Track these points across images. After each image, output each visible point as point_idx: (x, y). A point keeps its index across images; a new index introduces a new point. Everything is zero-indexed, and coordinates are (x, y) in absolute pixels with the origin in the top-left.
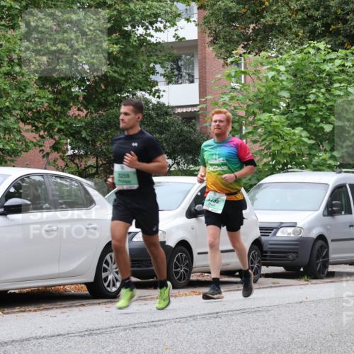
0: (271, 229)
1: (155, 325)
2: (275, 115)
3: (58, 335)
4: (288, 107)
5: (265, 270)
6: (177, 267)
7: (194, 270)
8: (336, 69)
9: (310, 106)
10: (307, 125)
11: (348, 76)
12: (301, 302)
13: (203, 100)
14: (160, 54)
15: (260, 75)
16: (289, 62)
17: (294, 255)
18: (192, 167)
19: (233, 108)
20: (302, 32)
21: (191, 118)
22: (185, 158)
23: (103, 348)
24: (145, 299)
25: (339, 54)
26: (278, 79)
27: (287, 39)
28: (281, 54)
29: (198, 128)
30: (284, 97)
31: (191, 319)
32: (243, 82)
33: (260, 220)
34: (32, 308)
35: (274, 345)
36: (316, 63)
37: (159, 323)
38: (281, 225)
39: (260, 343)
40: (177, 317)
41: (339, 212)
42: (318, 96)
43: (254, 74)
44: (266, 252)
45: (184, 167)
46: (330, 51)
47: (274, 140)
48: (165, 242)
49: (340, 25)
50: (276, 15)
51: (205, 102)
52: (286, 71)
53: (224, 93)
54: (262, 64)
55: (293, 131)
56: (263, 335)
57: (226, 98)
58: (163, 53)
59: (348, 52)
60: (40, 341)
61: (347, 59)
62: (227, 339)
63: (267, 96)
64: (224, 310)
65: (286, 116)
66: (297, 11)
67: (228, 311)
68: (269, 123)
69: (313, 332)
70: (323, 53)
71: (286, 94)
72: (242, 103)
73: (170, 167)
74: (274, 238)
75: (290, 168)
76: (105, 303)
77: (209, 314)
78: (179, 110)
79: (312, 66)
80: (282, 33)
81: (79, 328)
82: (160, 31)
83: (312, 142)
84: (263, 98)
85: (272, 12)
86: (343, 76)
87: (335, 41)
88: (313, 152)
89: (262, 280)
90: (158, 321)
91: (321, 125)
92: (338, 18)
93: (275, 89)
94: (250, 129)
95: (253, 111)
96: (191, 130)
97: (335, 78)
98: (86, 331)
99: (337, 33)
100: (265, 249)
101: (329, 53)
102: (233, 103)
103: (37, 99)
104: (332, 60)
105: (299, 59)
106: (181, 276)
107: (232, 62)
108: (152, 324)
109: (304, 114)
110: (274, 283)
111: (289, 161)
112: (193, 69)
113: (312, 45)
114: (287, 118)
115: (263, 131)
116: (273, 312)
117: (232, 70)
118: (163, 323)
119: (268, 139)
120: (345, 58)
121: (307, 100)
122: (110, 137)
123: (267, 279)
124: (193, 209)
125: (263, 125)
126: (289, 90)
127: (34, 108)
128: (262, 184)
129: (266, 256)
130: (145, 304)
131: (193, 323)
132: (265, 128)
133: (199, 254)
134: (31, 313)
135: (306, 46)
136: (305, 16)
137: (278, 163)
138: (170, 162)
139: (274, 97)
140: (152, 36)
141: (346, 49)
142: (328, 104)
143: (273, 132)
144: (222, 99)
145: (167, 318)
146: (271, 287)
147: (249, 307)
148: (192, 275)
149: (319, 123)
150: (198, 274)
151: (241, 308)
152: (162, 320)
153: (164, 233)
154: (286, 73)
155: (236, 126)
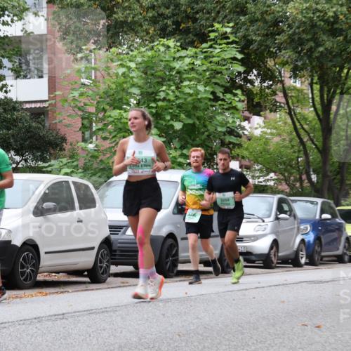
0: (121, 227)
2: (125, 112)
4: (138, 104)
5: (114, 269)
6: (23, 267)
7: (40, 270)
8: (186, 68)
9: (160, 103)
10: (157, 123)
11: (197, 73)
12: (149, 302)
13: (52, 96)
14: (8, 48)
15: (110, 71)
16: (139, 60)
18: (41, 164)
20: (153, 29)
21: (39, 113)
22: (33, 155)
25: (188, 52)
26: (128, 76)
27: (138, 36)
28: (132, 51)
29: (47, 125)
30: (135, 94)
31: (36, 321)
32: (93, 78)
33: (109, 219)
35: (120, 347)
36: (166, 61)
37: (2, 325)
39: (106, 344)
40: (22, 319)
42: (168, 94)
43: (105, 70)
44: (115, 251)
45: (33, 164)
46: (180, 49)
48: (10, 241)
49: (190, 24)
50: (128, 12)
51: (54, 98)
52: (136, 68)
53: (73, 89)
54: (112, 60)
56: (109, 337)
57: (76, 94)
58: (11, 47)
59: (198, 50)
61: (197, 57)
62: (72, 341)
63: (117, 92)
64: (70, 311)
66: (148, 9)
67: (75, 312)
68: (119, 120)
69: (161, 332)
70: (173, 50)
71: (136, 91)
72: (92, 99)
73: (18, 163)
74: (124, 237)
77: (56, 315)
78: (28, 106)
79: (163, 64)
80: (133, 30)
82: (8, 24)
84: (113, 95)
85: (124, 8)
86: (193, 75)
87: (185, 40)
89: (110, 279)
91: (171, 122)
92: (188, 17)
93: (125, 85)
94: (100, 125)
96: (40, 126)
97: (185, 76)
99: (187, 31)
100: (114, 248)
101: (178, 51)
102: (83, 100)
104: (181, 58)
105: (149, 57)
106: (27, 275)
109: (154, 111)
110: (123, 283)
113: (161, 43)
115: (113, 128)
116: (121, 312)
117: (82, 66)
118: (6, 325)
119: (118, 136)
120: (195, 56)
121: (157, 97)
123: (116, 279)
124: (40, 207)
125: (113, 122)
126: (139, 87)
128: (112, 182)
129: (115, 255)
131: (38, 325)
132: (116, 125)
133: (46, 253)
135: (156, 44)
136: (156, 14)
138: (18, 158)
139: (124, 94)
141: (196, 47)
142: (178, 102)
143: (123, 129)
144: (72, 95)
145: (10, 320)
146: (120, 287)
147: (97, 307)
148: (39, 275)
149: (169, 121)
150: (45, 274)
151: (89, 308)
152: (6, 323)
153: (10, 231)
154: (136, 70)
155: (86, 122)
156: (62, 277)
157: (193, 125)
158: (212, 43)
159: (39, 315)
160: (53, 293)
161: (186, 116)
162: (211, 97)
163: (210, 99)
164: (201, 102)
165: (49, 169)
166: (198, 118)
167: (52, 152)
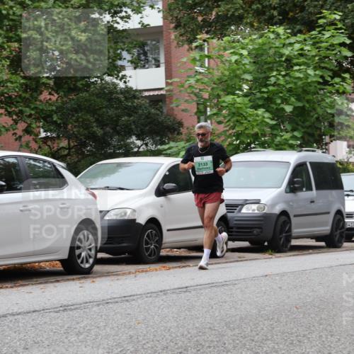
0: (237, 206)
1: (127, 301)
2: (239, 97)
3: (34, 312)
4: (250, 89)
5: (231, 245)
6: (147, 243)
7: (163, 246)
8: (296, 53)
9: (271, 88)
10: (269, 106)
11: (306, 59)
12: (266, 276)
13: (169, 81)
15: (223, 59)
16: (251, 47)
17: (258, 230)
19: (198, 90)
21: (157, 100)
22: (153, 139)
23: (78, 323)
24: (117, 275)
25: (297, 38)
26: (241, 63)
29: (165, 111)
30: (247, 80)
31: (162, 294)
32: (207, 65)
34: (9, 285)
35: (241, 318)
36: (276, 47)
37: (131, 298)
38: (246, 202)
39: (228, 316)
40: (149, 291)
41: (300, 189)
42: (278, 79)
43: (218, 58)
44: (232, 228)
45: (152, 147)
46: (290, 35)
47: (237, 121)
48: (135, 220)
51: (171, 84)
52: (248, 55)
53: (189, 77)
54: (225, 49)
55: (256, 112)
56: (231, 308)
57: (192, 81)
58: (129, 40)
59: (306, 36)
60: (16, 317)
61: (305, 43)
62: (196, 313)
63: (231, 79)
64: (192, 285)
65: (249, 98)
67: (197, 285)
68: (233, 104)
69: (279, 305)
70: (282, 37)
71: (248, 77)
72: (207, 86)
73: (139, 148)
74: (240, 215)
75: (254, 148)
76: (79, 279)
78: (147, 94)
79: (273, 50)
81: (54, 304)
83: (274, 122)
84: (226, 81)
86: (302, 60)
88: (275, 132)
89: (228, 255)
90: (130, 296)
91: (282, 106)
92: (295, 6)
93: (238, 72)
94: (215, 111)
95: (218, 95)
96: (158, 112)
97: (295, 61)
98: (61, 307)
100: (231, 225)
101: (288, 37)
102: (199, 86)
103: (9, 84)
104: (291, 44)
105: (259, 44)
106: (151, 252)
107: (196, 47)
108: (124, 299)
109: (266, 95)
110: (240, 258)
111: (252, 140)
112: (159, 54)
113: (272, 30)
114: (249, 100)
115: (227, 112)
116: (240, 285)
117: (196, 54)
118: (135, 297)
119: (232, 120)
121: (268, 82)
122: (81, 120)
123: (233, 254)
124: (161, 188)
125: (227, 107)
126: (251, 73)
127: (6, 93)
129: (232, 232)
130: (118, 280)
131: (164, 297)
132: (230, 109)
133: (168, 230)
134: (8, 289)
135: (266, 31)
137: (242, 143)
138: (139, 143)
139: (237, 80)
140: (118, 23)
141: (304, 34)
142: (288, 86)
143: (237, 114)
144: (188, 82)
145: (139, 293)
146: (237, 261)
147: (217, 281)
148: (162, 250)
149: (280, 104)
150: (168, 250)
151: (210, 282)
152: (134, 295)
153: (134, 211)
154: (248, 57)
155: (201, 107)
156: (183, 253)
157: (303, 108)
158: (321, 29)
159: (164, 288)
160: (176, 267)
161: (296, 99)
162: (321, 80)
163: (319, 83)
164: (310, 86)
165: (169, 152)
166: (308, 101)
167: (170, 136)
